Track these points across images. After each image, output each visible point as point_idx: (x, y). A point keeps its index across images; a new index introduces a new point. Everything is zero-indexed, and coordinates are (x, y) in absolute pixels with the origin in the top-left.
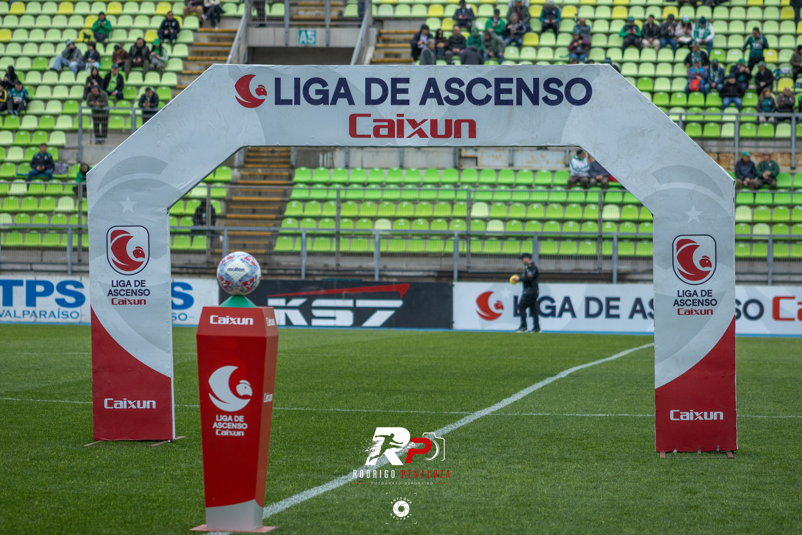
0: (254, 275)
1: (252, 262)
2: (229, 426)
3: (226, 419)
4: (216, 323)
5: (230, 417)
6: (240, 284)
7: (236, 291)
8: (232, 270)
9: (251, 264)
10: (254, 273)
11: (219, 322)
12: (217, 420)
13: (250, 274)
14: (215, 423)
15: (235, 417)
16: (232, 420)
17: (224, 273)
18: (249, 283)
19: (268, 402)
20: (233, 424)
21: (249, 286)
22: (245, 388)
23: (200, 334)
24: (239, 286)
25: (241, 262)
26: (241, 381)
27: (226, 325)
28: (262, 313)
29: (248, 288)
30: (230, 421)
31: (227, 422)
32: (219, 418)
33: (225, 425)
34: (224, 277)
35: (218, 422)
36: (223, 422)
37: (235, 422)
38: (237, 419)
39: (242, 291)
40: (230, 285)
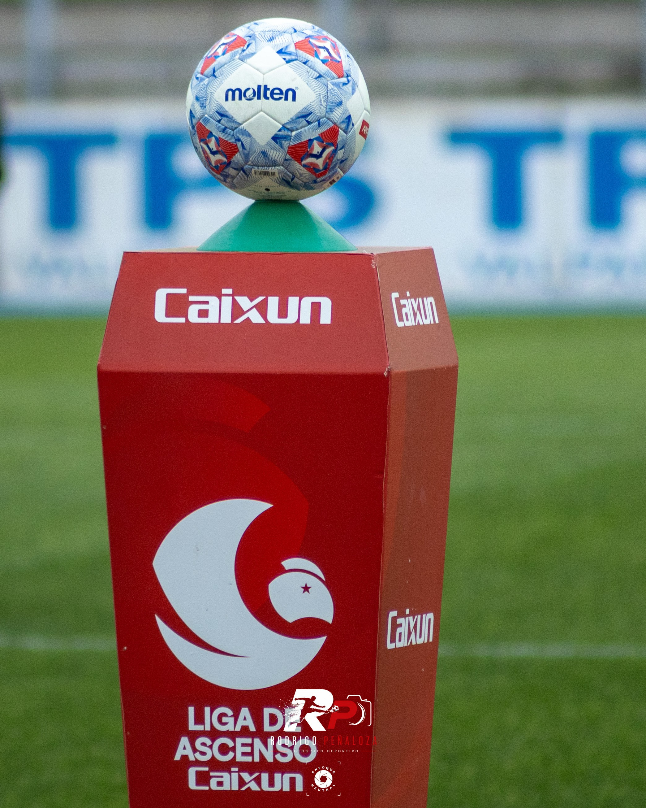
0: (338, 115)
1: (329, 62)
2: (240, 749)
3: (230, 720)
4: (182, 320)
5: (245, 712)
6: (277, 154)
7: (266, 181)
8: (242, 94)
9: (323, 68)
10: (340, 104)
11: (193, 316)
12: (192, 727)
13: (319, 111)
14: (184, 741)
15: (267, 711)
16: (252, 728)
17: (211, 109)
18: (317, 149)
19: (411, 648)
20: (258, 742)
21: (320, 162)
22: (306, 589)
23: (113, 367)
24: (274, 164)
25: (279, 59)
26: (287, 564)
27: (219, 326)
28: (373, 273)
29: (312, 168)
30: (245, 731)
31: (233, 735)
32: (199, 719)
33: (224, 749)
34: (212, 127)
35: (193, 736)
36: (214, 734)
37: (264, 737)
38: (273, 720)
39: (288, 182)
40: (238, 158)
